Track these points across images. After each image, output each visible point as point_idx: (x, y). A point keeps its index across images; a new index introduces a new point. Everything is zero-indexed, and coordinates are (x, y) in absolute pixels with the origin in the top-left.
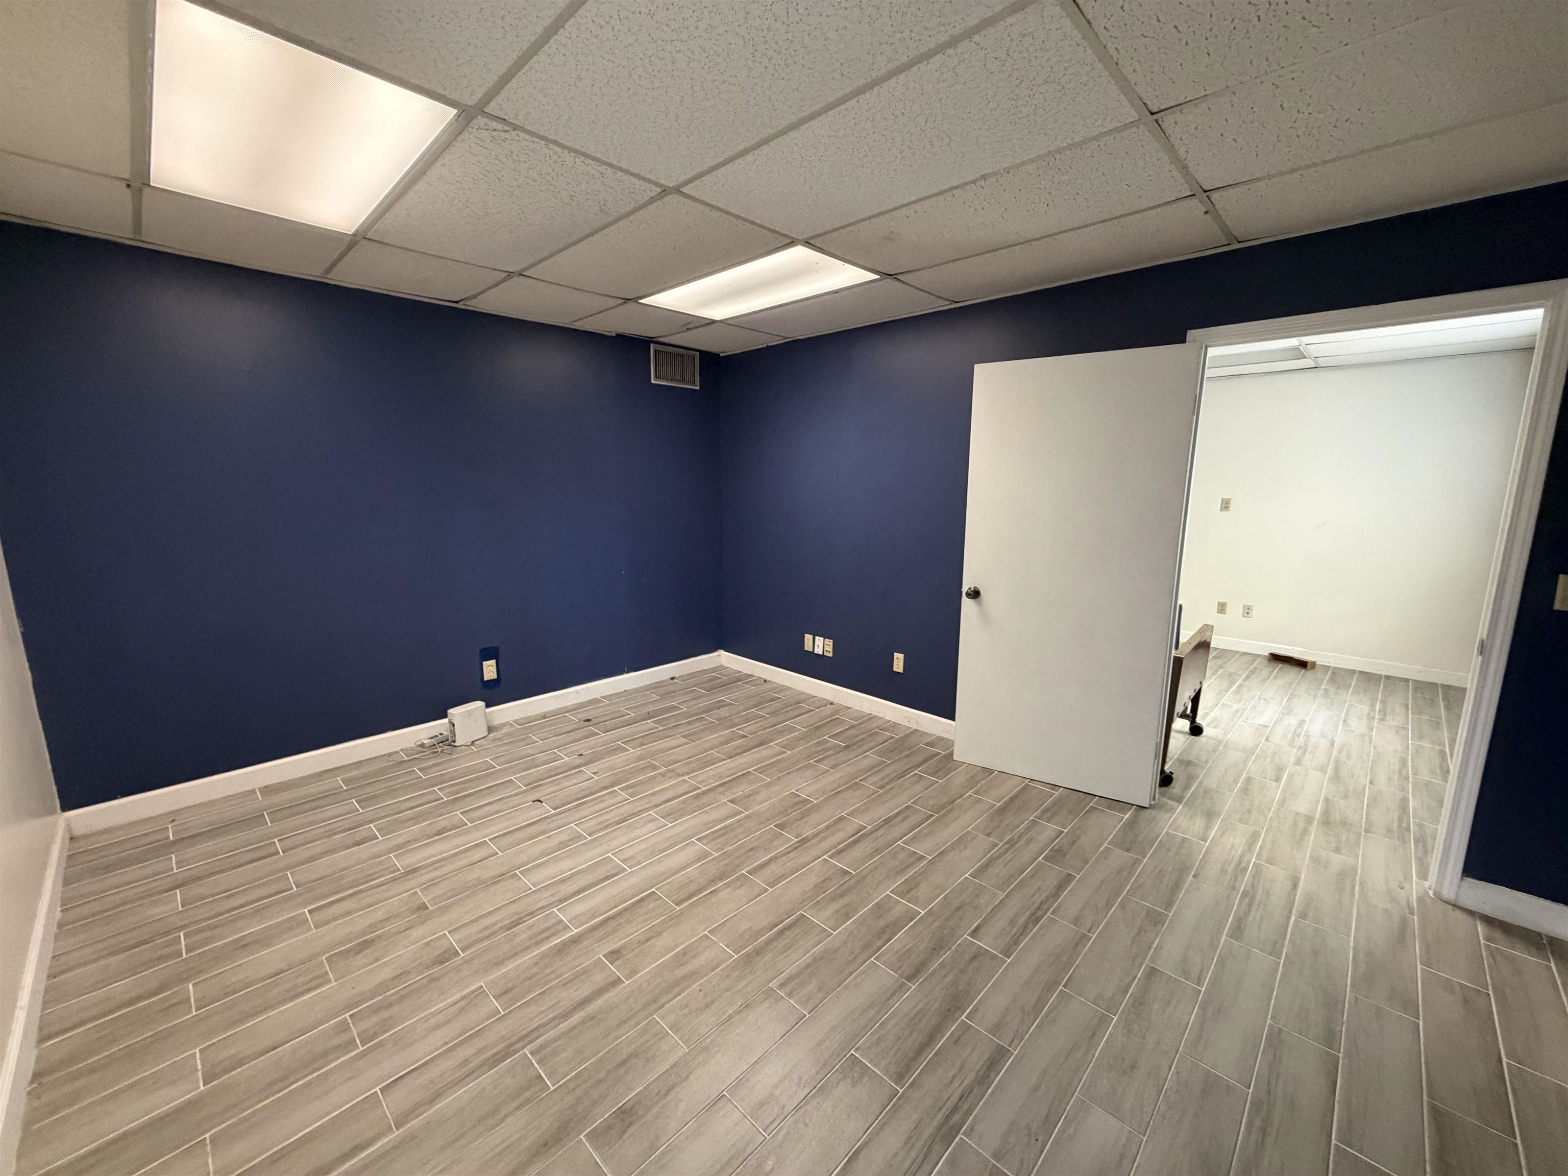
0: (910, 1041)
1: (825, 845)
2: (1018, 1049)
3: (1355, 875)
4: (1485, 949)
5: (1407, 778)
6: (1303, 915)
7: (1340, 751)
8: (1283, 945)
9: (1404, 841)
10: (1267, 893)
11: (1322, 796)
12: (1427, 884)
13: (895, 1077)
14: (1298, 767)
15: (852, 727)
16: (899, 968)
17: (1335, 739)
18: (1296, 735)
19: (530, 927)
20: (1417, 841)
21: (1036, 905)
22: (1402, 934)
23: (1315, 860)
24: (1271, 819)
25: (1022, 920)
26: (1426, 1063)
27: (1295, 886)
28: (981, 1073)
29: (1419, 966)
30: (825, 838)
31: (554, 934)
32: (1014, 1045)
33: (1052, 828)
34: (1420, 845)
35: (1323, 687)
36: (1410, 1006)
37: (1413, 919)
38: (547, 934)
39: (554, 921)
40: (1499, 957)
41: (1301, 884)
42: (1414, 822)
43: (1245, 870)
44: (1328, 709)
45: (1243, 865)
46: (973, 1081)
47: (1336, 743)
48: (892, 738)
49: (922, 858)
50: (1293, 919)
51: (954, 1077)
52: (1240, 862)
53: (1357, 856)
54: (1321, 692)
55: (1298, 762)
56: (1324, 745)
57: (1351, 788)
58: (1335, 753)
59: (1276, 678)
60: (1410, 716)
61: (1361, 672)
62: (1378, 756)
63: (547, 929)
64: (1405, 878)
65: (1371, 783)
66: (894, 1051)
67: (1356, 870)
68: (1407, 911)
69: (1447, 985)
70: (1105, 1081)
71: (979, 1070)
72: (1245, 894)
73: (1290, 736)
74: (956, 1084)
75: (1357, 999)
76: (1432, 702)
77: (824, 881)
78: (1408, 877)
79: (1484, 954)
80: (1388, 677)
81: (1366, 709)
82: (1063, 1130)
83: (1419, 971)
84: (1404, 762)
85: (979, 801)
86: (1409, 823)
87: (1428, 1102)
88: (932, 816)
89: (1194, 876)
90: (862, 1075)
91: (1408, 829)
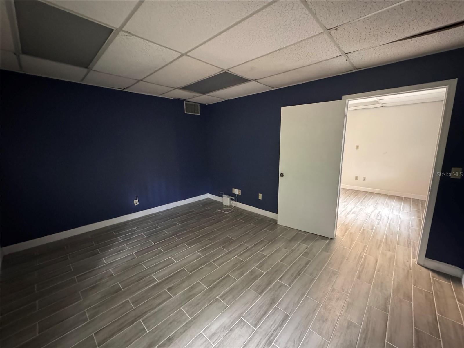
0: (259, 314)
1: (236, 253)
2: (292, 315)
3: (394, 258)
4: (432, 280)
5: (410, 228)
6: (379, 271)
7: (391, 220)
8: (373, 280)
9: (409, 247)
10: (368, 264)
11: (385, 234)
12: (415, 260)
13: (254, 325)
14: (378, 225)
15: (247, 216)
16: (257, 291)
17: (389, 217)
18: (378, 216)
19: (145, 281)
20: (412, 247)
21: (299, 270)
22: (407, 276)
23: (383, 254)
24: (370, 241)
25: (295, 275)
26: (414, 316)
27: (376, 262)
28: (280, 323)
29: (412, 285)
30: (236, 251)
31: (151, 283)
32: (291, 314)
33: (305, 246)
34: (413, 248)
35: (386, 201)
36: (409, 298)
37: (411, 271)
38: (149, 283)
39: (152, 279)
40: (436, 282)
41: (378, 261)
42: (412, 241)
43: (362, 258)
44: (387, 207)
45: (361, 256)
46: (278, 326)
47: (389, 218)
48: (258, 219)
49: (265, 256)
50: (376, 272)
51: (272, 325)
52: (360, 255)
53: (395, 252)
54: (385, 202)
55: (378, 224)
56: (386, 218)
57: (394, 231)
58: (389, 221)
59: (372, 198)
60: (411, 209)
61: (397, 196)
62: (402, 221)
63: (150, 281)
64: (409, 258)
65: (399, 230)
66: (254, 317)
67: (394, 256)
68: (409, 269)
69: (420, 291)
70: (318, 325)
71: (280, 322)
72: (362, 265)
73: (376, 216)
74: (272, 327)
75: (394, 296)
76: (417, 205)
77: (236, 264)
78: (410, 258)
79: (432, 281)
80: (405, 198)
81: (399, 207)
82: (305, 340)
83: (412, 287)
84: (409, 223)
85: (283, 238)
86: (410, 241)
87: (415, 328)
88: (269, 243)
89: (347, 260)
90: (244, 325)
91: (410, 244)
